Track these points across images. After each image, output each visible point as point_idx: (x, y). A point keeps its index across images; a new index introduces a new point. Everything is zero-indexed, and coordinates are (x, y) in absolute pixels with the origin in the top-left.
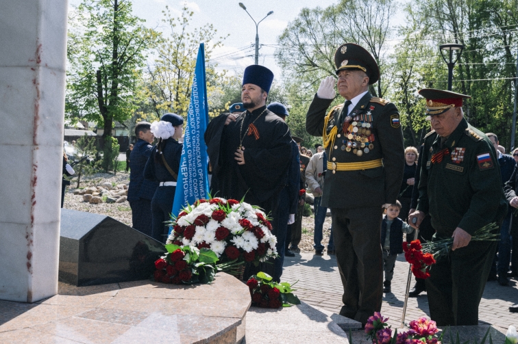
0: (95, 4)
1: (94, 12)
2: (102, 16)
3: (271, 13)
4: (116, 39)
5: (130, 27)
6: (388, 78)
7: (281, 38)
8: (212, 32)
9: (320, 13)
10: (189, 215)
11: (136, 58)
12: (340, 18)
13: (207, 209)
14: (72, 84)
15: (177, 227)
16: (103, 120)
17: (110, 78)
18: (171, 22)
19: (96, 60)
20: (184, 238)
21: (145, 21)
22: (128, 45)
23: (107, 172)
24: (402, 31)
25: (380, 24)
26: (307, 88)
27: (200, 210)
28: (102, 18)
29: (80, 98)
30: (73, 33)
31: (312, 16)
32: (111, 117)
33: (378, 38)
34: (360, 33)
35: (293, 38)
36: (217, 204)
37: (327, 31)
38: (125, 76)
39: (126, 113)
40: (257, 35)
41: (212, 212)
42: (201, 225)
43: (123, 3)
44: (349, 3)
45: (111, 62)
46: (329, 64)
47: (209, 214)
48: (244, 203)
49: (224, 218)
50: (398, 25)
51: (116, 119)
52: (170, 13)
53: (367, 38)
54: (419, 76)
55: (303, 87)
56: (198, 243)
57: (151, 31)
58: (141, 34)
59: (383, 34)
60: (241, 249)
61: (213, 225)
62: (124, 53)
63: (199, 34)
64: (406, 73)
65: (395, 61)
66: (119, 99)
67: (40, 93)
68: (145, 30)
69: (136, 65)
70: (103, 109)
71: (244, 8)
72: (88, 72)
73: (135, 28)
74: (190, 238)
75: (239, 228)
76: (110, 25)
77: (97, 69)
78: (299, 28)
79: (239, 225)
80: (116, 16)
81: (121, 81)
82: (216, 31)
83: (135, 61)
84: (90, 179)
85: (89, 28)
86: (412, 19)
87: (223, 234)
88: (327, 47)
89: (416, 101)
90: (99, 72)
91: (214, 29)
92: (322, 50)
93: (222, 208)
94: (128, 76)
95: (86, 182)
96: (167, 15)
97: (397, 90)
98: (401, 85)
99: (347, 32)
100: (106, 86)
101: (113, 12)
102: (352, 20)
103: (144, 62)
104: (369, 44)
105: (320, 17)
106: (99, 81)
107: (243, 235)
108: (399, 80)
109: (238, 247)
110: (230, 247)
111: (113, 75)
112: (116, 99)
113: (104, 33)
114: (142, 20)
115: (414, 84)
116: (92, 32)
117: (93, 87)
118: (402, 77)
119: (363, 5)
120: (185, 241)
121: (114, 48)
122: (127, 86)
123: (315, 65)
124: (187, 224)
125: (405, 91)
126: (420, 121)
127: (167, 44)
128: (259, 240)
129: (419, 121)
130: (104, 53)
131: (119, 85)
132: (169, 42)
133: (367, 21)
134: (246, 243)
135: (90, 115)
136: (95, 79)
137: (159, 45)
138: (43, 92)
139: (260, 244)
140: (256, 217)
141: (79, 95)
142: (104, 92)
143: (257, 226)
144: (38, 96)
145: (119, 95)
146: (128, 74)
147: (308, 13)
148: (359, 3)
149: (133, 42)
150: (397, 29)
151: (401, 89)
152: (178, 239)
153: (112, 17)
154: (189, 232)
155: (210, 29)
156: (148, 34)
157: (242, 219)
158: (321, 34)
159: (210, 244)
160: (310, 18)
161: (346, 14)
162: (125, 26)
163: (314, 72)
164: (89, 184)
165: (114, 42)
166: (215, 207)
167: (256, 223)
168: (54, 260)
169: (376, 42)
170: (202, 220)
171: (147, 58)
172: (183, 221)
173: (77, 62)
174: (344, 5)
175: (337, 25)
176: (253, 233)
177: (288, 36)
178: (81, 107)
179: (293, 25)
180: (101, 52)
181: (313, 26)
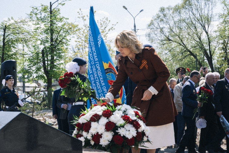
0: (39, 11)
1: (39, 16)
2: (43, 18)
3: (142, 11)
4: (52, 31)
5: (59, 23)
6: (215, 44)
7: (149, 26)
8: (108, 22)
9: (171, 9)
10: (86, 115)
11: (64, 41)
12: (183, 11)
13: (98, 110)
14: (27, 58)
15: (78, 125)
16: (46, 78)
17: (49, 54)
18: (83, 18)
19: (41, 44)
20: (84, 131)
21: (68, 19)
22: (59, 34)
23: (50, 109)
24: (221, 16)
25: (207, 13)
26: (166, 54)
27: (94, 111)
28: (43, 19)
29: (32, 66)
30: (28, 30)
31: (166, 12)
32: (51, 76)
33: (207, 21)
34: (196, 19)
35: (156, 25)
36: (106, 106)
37: (176, 19)
38: (58, 52)
39: (60, 73)
40: (135, 24)
41: (102, 111)
42: (95, 121)
43: (55, 10)
44: (187, 2)
45: (50, 44)
46: (178, 39)
47: (100, 113)
49: (111, 115)
50: (219, 13)
51: (54, 77)
52: (82, 13)
53: (200, 21)
55: (164, 53)
56: (93, 134)
57: (72, 24)
58: (66, 27)
59: (209, 19)
60: (124, 137)
61: (104, 121)
62: (57, 38)
63: (100, 24)
64: (225, 41)
65: (218, 34)
66: (55, 65)
68: (69, 24)
69: (64, 45)
70: (46, 72)
71: (126, 9)
72: (37, 51)
73: (63, 23)
74: (87, 131)
75: (122, 122)
76: (48, 23)
77: (42, 49)
78: (159, 19)
79: (122, 119)
80: (51, 17)
81: (56, 55)
82: (110, 21)
83: (63, 43)
84: (40, 113)
85: (36, 25)
86: (226, 8)
87: (111, 127)
88: (177, 29)
90: (43, 51)
91: (108, 20)
92: (173, 31)
93: (109, 109)
94: (60, 51)
95: (37, 115)
96: (81, 14)
97: (220, 52)
99: (188, 19)
100: (47, 58)
101: (49, 15)
102: (190, 12)
103: (69, 43)
104: (202, 25)
105: (171, 11)
106: (43, 56)
107: (125, 126)
108: (221, 46)
109: (122, 135)
110: (116, 136)
111: (51, 52)
112: (53, 66)
113: (45, 28)
114: (66, 19)
116: (38, 28)
117: (40, 59)
118: (223, 44)
119: (196, 3)
120: (84, 134)
121: (51, 36)
122: (59, 58)
123: (170, 40)
124: (85, 121)
125: (226, 52)
127: (81, 31)
128: (137, 130)
130: (45, 39)
131: (55, 58)
132: (83, 30)
133: (199, 12)
134: (128, 132)
135: (39, 76)
136: (41, 55)
137: (77, 32)
139: (138, 133)
140: (134, 113)
141: (32, 65)
142: (46, 62)
143: (135, 120)
145: (55, 64)
146: (60, 50)
147: (164, 10)
148: (194, 1)
149: (62, 31)
150: (218, 15)
151: (223, 51)
152: (80, 133)
153: (49, 18)
154: (86, 127)
155: (106, 21)
156: (71, 26)
158: (173, 21)
159: (102, 134)
160: (165, 13)
161: (187, 9)
162: (57, 23)
163: (170, 44)
164: (39, 116)
165: (51, 33)
166: (104, 108)
167: (134, 118)
169: (206, 24)
170: (96, 118)
171: (70, 40)
172: (82, 120)
173: (31, 47)
174: (185, 3)
175: (182, 15)
176: (132, 125)
177: (153, 24)
178: (33, 72)
179: (156, 17)
180: (44, 39)
181: (167, 17)
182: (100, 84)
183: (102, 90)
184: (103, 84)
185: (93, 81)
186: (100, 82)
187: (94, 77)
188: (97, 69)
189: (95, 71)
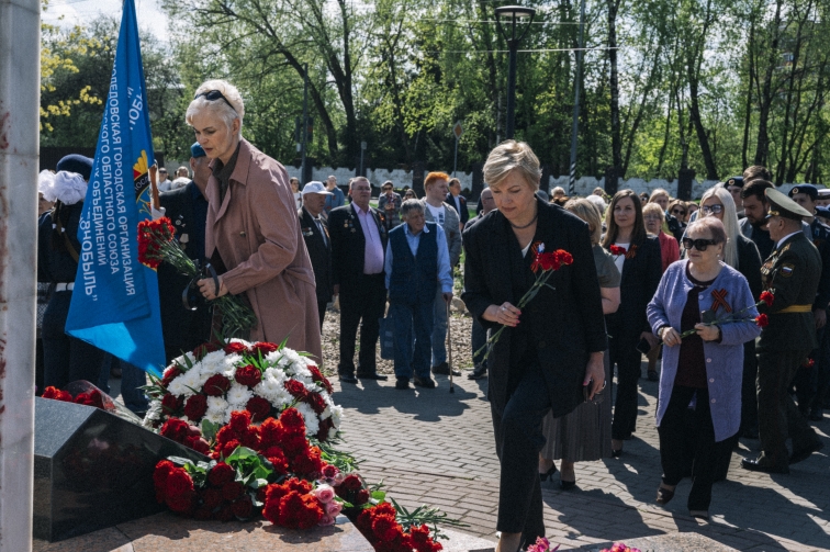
13: (224, 364)
26: (215, 55)
27: (211, 366)
36: (239, 353)
41: (235, 369)
42: (217, 394)
47: (230, 373)
48: (286, 349)
49: (259, 380)
54: (411, 36)
61: (240, 395)
65: (372, 8)
67: (8, 206)
74: (197, 417)
75: (287, 398)
79: (286, 391)
87: (261, 410)
89: (407, 81)
97: (375, 60)
98: (383, 52)
108: (380, 44)
115: (405, 51)
118: (384, 38)
123: (229, 12)
124: (188, 392)
125: (391, 64)
126: (417, 115)
128: (318, 417)
129: (414, 117)
138: (12, 203)
139: (321, 423)
140: (309, 373)
143: (314, 391)
144: (4, 210)
151: (383, 58)
154: (193, 408)
157: (288, 379)
163: (227, 25)
167: (311, 386)
168: (27, 504)
170: (218, 386)
172: (179, 387)
176: (308, 405)
182: (115, 209)
183: (117, 223)
184: (122, 210)
185: (97, 197)
186: (115, 203)
187: (102, 188)
188: (114, 167)
189: (108, 171)
